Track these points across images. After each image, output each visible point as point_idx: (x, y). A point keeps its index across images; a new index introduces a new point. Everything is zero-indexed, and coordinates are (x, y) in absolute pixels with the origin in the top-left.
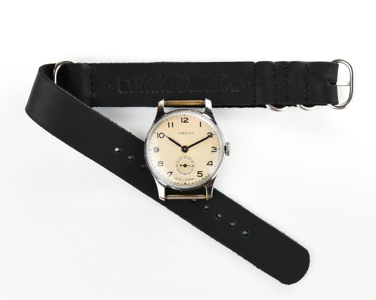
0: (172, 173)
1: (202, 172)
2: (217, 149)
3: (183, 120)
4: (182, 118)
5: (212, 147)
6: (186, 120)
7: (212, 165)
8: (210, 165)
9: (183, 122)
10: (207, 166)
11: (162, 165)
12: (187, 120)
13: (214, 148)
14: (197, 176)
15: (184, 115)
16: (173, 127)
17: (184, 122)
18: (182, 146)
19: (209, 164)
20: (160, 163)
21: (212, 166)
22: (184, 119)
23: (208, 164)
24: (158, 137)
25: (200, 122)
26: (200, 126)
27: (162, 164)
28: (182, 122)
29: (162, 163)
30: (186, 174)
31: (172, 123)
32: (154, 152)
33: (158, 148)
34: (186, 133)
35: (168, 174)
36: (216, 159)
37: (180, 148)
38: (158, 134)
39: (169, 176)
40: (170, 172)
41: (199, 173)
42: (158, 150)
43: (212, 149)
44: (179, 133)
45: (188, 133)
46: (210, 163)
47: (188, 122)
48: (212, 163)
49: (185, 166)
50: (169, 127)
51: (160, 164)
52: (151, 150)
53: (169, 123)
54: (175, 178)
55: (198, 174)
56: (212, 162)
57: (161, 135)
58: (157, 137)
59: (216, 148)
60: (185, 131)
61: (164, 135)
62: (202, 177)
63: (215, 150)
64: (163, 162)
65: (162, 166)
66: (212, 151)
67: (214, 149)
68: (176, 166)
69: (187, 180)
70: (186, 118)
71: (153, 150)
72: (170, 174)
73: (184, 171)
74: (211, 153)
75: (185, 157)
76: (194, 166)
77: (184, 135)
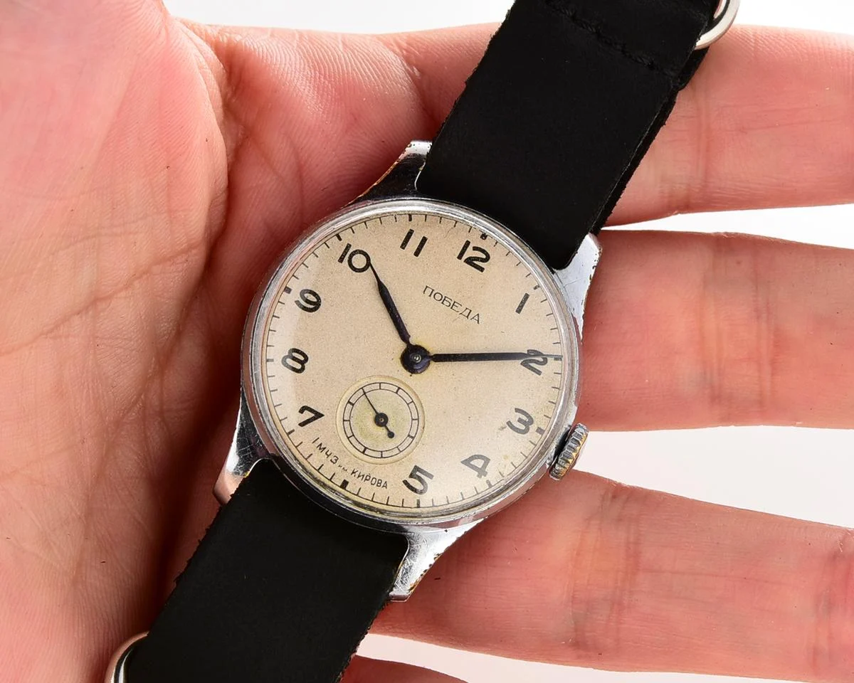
0: (318, 415)
1: (431, 476)
2: (533, 428)
3: (470, 253)
4: (468, 243)
5: (517, 410)
6: (477, 259)
7: (481, 472)
8: (474, 467)
9: (465, 257)
10: (463, 466)
11: (298, 366)
12: (484, 260)
13: (524, 418)
14: (406, 483)
15: (484, 236)
16: (417, 254)
17: (470, 261)
18: (413, 341)
19: (472, 463)
20: (295, 355)
21: (479, 476)
22: (475, 249)
23: (467, 462)
24: (341, 260)
25: (527, 296)
26: (519, 311)
27: (302, 363)
28: (460, 257)
29: (302, 358)
30: (367, 451)
31: (424, 240)
32: (297, 302)
33: (318, 298)
34: (452, 306)
35: (302, 411)
36: (508, 462)
37: (401, 346)
38: (348, 247)
39: (302, 424)
40: (311, 410)
41: (416, 472)
42: (317, 305)
43: (514, 417)
44: (428, 291)
45: (461, 309)
46: (479, 463)
47: (482, 269)
48: (485, 466)
49: (381, 420)
50: (403, 246)
51: (294, 359)
52: (288, 290)
53: (410, 233)
54: (319, 442)
55: (411, 476)
56: (487, 460)
57: (359, 261)
58: (339, 257)
59: (531, 421)
60: (452, 296)
61: (369, 264)
62: (420, 496)
63: (523, 427)
64: (306, 359)
65: (298, 371)
66: (509, 424)
67: (520, 420)
68: (349, 402)
69: (359, 476)
70: (483, 251)
71: (295, 295)
72: (308, 415)
73: (366, 437)
74: (503, 428)
75: (399, 388)
76: (413, 438)
77: (444, 308)
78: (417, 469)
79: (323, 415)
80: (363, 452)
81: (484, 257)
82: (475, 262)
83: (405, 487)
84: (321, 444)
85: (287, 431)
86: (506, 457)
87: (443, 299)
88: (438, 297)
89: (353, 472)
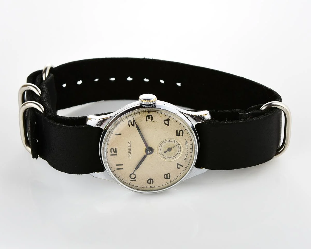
0: (178, 164)
1: (177, 131)
2: (149, 114)
3: (113, 153)
4: (111, 155)
5: (147, 121)
6: (114, 151)
7: (168, 120)
9: (116, 154)
10: (169, 125)
11: (168, 175)
12: (113, 149)
13: (148, 118)
14: (182, 136)
15: (107, 152)
16: (122, 165)
17: (116, 152)
18: (145, 154)
19: (167, 124)
20: (166, 177)
21: (170, 120)
22: (112, 153)
24: (135, 180)
25: (116, 134)
26: (121, 134)
28: (116, 155)
29: (166, 175)
30: (180, 148)
31: (117, 165)
32: (152, 184)
33: (148, 180)
34: (130, 150)
35: (179, 168)
37: (148, 156)
38: (131, 180)
39: (182, 166)
40: (178, 166)
41: (178, 134)
42: (150, 179)
43: (149, 120)
44: (130, 157)
45: (129, 147)
46: (166, 122)
47: (116, 148)
48: (166, 120)
49: (170, 149)
50: (122, 169)
51: (167, 177)
53: (117, 169)
54: (184, 160)
56: (165, 120)
57: (133, 176)
59: (148, 116)
60: (127, 151)
61: (133, 174)
62: (184, 130)
63: (150, 117)
65: (170, 174)
66: (152, 120)
67: (149, 118)
68: (170, 159)
69: (187, 147)
70: (111, 151)
71: (151, 185)
72: (179, 166)
73: (176, 151)
74: (154, 121)
75: (159, 150)
76: (169, 140)
77: (132, 152)
78: (177, 135)
79: (177, 163)
80: (181, 149)
81: (112, 150)
82: (115, 151)
83: (183, 135)
84: (185, 159)
85: (186, 168)
86: (161, 116)
87: (130, 153)
88: (130, 154)
89: (187, 149)
